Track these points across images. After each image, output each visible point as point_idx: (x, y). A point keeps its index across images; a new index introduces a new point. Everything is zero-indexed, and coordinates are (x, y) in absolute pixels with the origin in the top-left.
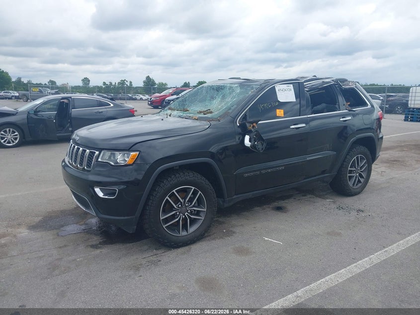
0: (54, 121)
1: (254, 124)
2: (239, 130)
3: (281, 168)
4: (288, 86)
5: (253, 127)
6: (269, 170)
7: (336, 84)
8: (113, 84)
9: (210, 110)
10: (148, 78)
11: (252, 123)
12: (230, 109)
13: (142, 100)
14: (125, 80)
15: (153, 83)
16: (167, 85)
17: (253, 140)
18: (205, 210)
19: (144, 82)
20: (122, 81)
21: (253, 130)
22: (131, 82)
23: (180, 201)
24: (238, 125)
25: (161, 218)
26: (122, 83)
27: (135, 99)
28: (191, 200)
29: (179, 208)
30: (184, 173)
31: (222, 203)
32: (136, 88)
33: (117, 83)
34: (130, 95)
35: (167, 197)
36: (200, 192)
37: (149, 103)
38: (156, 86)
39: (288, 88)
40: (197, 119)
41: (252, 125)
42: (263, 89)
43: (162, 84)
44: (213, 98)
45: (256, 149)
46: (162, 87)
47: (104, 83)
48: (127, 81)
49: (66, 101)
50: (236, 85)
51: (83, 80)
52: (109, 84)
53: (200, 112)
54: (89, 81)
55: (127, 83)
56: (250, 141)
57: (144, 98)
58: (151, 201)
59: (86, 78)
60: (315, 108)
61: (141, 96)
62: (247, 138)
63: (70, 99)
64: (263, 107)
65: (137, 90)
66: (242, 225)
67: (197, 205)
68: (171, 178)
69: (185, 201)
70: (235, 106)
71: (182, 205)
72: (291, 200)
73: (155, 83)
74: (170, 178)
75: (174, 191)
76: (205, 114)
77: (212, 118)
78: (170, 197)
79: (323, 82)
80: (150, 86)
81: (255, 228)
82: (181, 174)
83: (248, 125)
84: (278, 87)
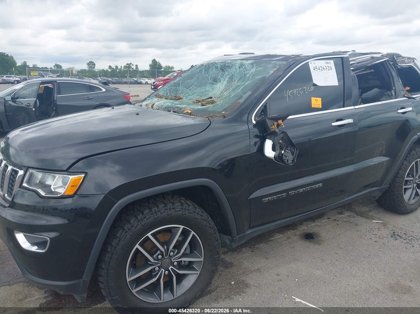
0: (34, 109)
1: (280, 122)
2: (256, 131)
3: (317, 186)
4: (328, 63)
5: (278, 125)
6: (301, 190)
7: (391, 61)
8: (119, 67)
9: (211, 98)
10: (154, 61)
11: (276, 119)
12: (241, 97)
13: (148, 84)
14: (131, 64)
15: (160, 67)
16: (173, 68)
17: (278, 147)
18: (202, 259)
19: (150, 66)
20: (127, 64)
21: (277, 130)
22: (137, 66)
23: (158, 249)
24: (254, 122)
25: (128, 280)
26: (128, 67)
27: (141, 83)
28: (178, 246)
29: (158, 260)
30: (166, 205)
31: (228, 243)
32: (143, 71)
33: (123, 67)
34: (135, 79)
35: (137, 246)
36: (193, 233)
37: (153, 87)
38: (163, 69)
39: (327, 65)
40: (190, 114)
41: (276, 123)
42: (290, 67)
43: (169, 67)
44: (215, 80)
45: (283, 161)
46: (169, 70)
47: (110, 67)
48: (133, 65)
49: (50, 85)
50: (250, 62)
51: (88, 64)
52: (114, 67)
53: (198, 101)
54: (94, 65)
55: (132, 67)
56: (274, 149)
57: (150, 82)
58: (108, 255)
59: (91, 62)
60: (365, 95)
61: (147, 80)
62: (268, 144)
63: (55, 83)
64: (292, 94)
65: (143, 74)
66: (259, 270)
67: (188, 251)
68: (143, 214)
69: (168, 249)
70: (249, 93)
71: (162, 255)
72: (324, 220)
73: (162, 67)
74: (141, 215)
75: (149, 235)
76: (203, 105)
77: (213, 112)
78: (141, 245)
79: (372, 58)
80: (156, 69)
81: (278, 275)
82: (161, 206)
83: (269, 122)
84: (312, 64)
